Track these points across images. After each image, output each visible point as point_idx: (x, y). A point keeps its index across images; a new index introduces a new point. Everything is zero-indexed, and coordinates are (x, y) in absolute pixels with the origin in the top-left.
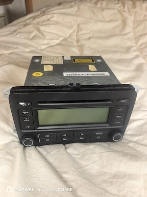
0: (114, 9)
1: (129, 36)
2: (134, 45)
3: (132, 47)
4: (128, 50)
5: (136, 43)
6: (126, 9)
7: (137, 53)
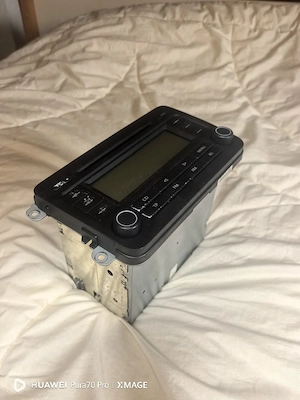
0: (197, 22)
1: (228, 70)
2: (238, 85)
3: (235, 89)
4: (229, 94)
5: (241, 81)
6: (217, 21)
7: (244, 99)
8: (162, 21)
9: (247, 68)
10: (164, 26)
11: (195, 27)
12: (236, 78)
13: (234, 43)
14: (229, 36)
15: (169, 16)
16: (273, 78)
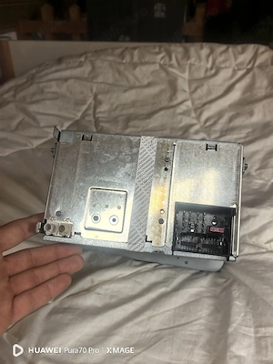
8: (120, 63)
9: (205, 104)
10: (122, 68)
11: (152, 68)
12: (193, 115)
13: (190, 82)
14: (186, 75)
15: (128, 59)
16: (232, 113)
